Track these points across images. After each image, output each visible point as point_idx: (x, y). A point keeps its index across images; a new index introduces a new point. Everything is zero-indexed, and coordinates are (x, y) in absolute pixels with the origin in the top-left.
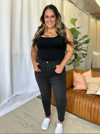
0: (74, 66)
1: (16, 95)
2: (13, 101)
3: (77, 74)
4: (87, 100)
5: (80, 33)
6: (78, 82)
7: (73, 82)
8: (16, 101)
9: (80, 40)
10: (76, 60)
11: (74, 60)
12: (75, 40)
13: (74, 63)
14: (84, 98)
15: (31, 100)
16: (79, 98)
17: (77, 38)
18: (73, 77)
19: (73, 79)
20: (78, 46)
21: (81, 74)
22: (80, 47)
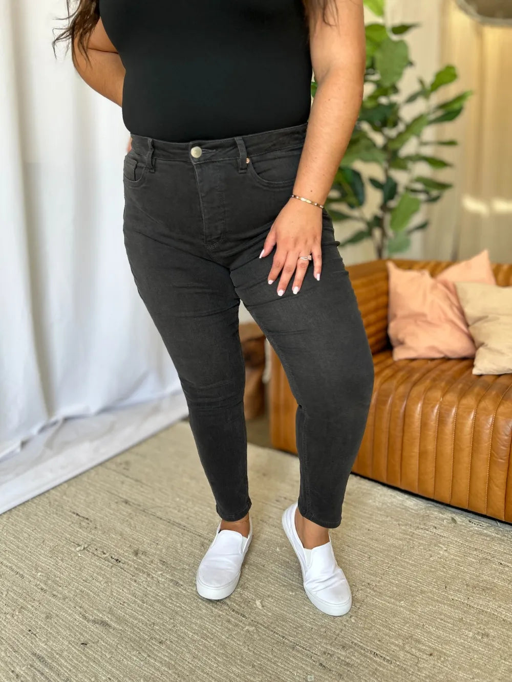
0: (380, 251)
1: (67, 420)
2: (49, 444)
3: (413, 274)
4: (487, 403)
5: (411, 64)
6: (418, 317)
7: (385, 320)
8: (66, 444)
9: (412, 99)
10: (388, 218)
11: (377, 222)
12: (383, 100)
13: (377, 233)
14: (463, 394)
15: (154, 436)
16: (437, 394)
17: (395, 89)
18: (387, 293)
19: (387, 306)
20: (401, 138)
21: (433, 274)
22: (410, 148)
